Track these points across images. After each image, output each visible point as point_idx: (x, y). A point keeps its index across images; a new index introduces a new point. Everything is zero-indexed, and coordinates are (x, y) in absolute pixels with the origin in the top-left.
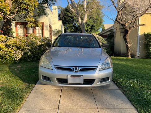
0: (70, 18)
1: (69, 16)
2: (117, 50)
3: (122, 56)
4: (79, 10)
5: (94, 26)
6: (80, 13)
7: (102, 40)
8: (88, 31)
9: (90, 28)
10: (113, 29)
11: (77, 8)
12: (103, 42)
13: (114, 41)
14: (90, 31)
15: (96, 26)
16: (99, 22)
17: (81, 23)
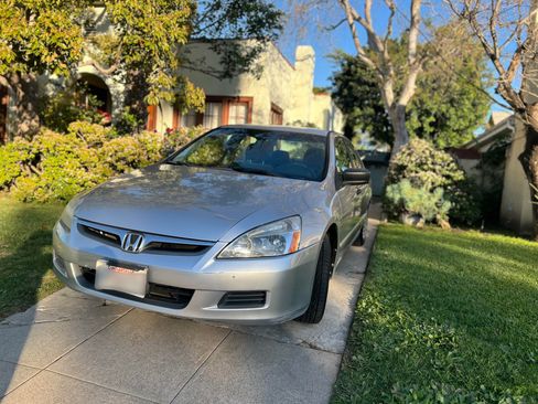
0: (368, 89)
1: (366, 83)
2: (510, 209)
3: (526, 233)
4: (389, 61)
5: (448, 116)
6: (392, 72)
7: (448, 165)
8: (427, 135)
9: (431, 124)
10: (511, 128)
11: (383, 52)
12: (452, 174)
13: (504, 173)
14: (432, 134)
15: (454, 116)
16: (467, 102)
17: (394, 104)
